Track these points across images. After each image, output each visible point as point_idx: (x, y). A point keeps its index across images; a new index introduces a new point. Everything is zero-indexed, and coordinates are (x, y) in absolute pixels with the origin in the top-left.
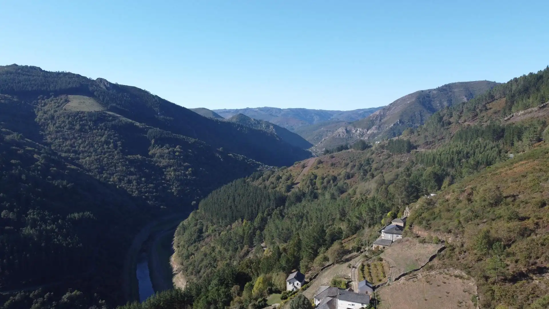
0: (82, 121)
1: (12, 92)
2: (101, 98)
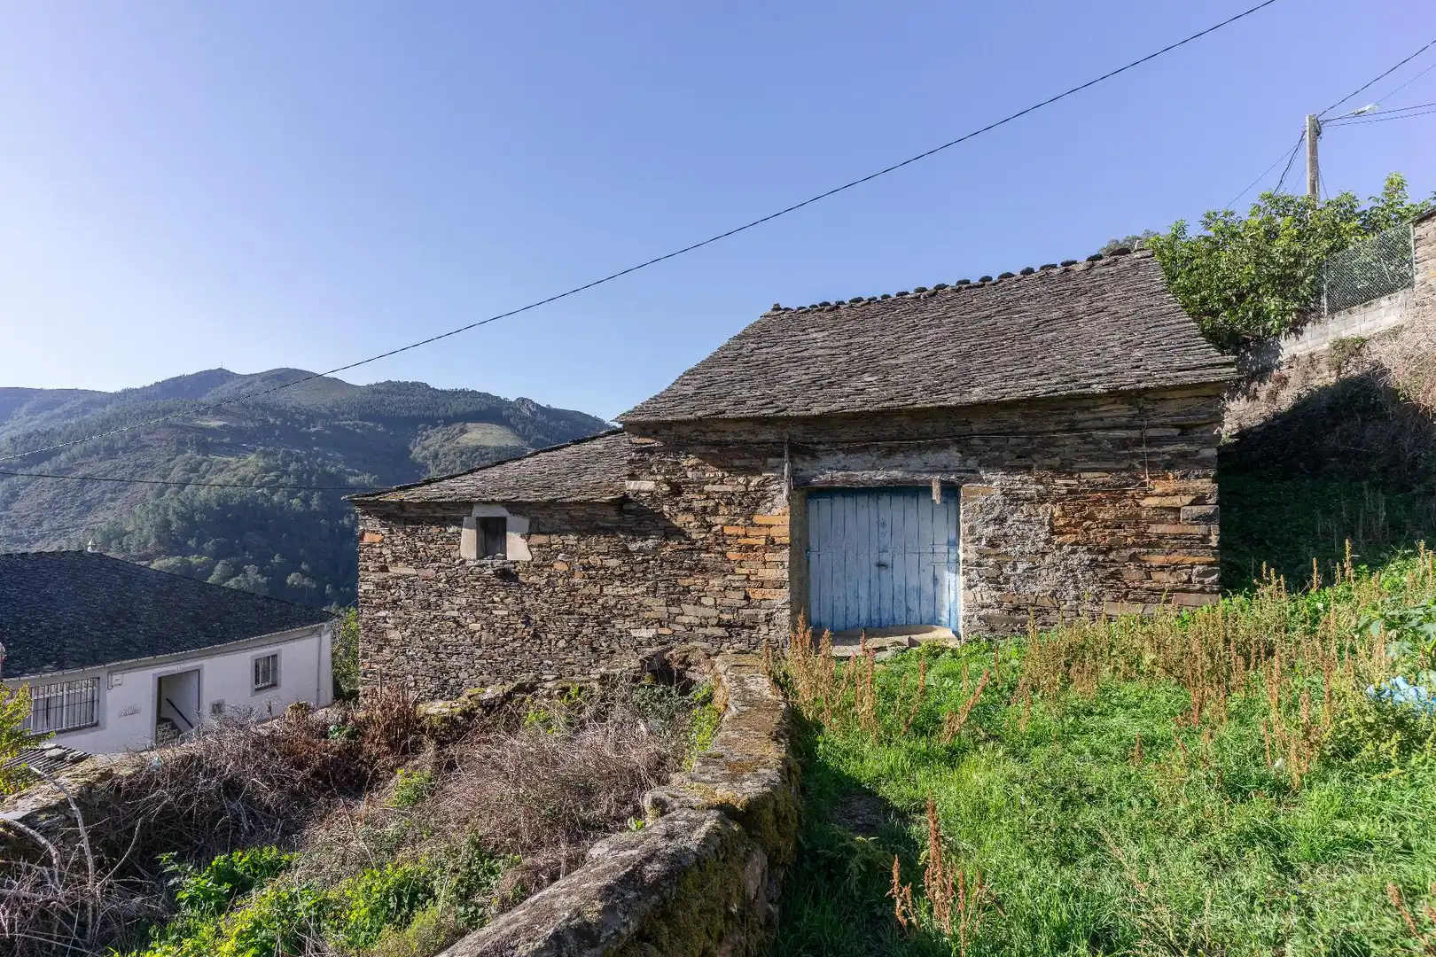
0: (483, 460)
1: (377, 418)
2: (520, 427)
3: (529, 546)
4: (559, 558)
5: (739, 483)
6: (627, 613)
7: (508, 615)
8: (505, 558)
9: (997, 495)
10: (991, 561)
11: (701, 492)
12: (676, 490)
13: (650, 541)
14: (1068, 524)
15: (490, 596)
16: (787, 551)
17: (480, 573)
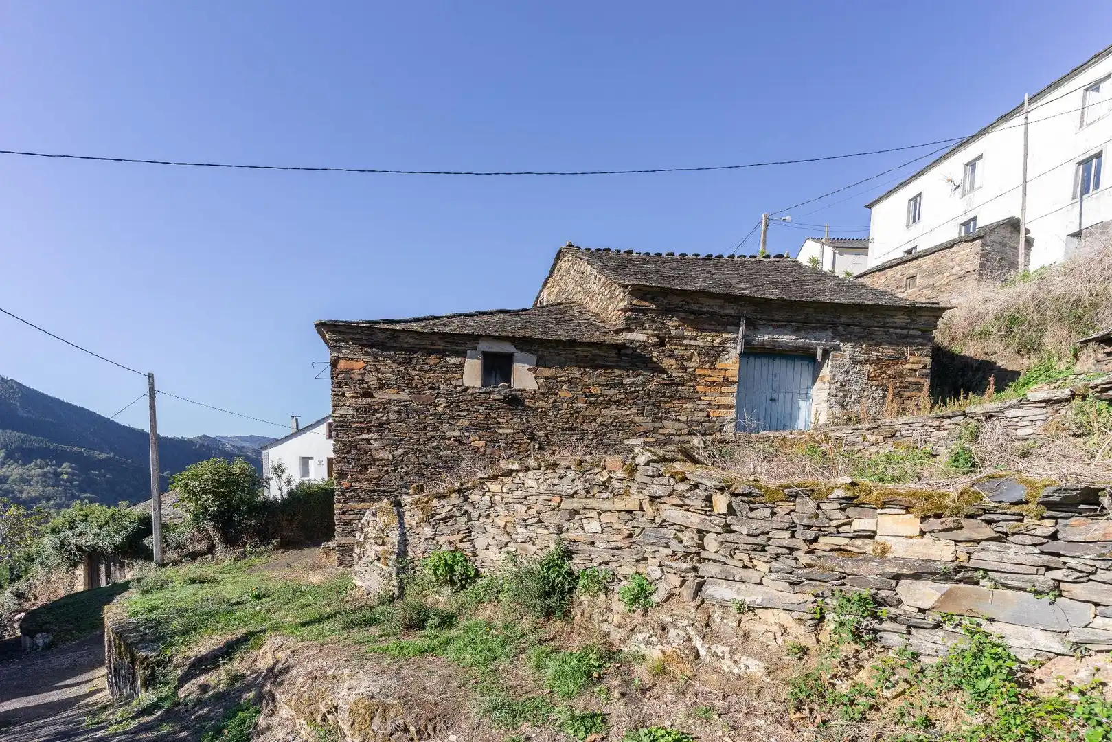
3: (536, 378)
4: (563, 388)
5: (707, 341)
6: (620, 428)
7: (514, 433)
8: (510, 387)
9: (847, 359)
10: (841, 394)
11: (682, 345)
12: (662, 343)
13: (641, 377)
14: (875, 376)
15: (494, 418)
16: (735, 386)
17: (485, 399)
